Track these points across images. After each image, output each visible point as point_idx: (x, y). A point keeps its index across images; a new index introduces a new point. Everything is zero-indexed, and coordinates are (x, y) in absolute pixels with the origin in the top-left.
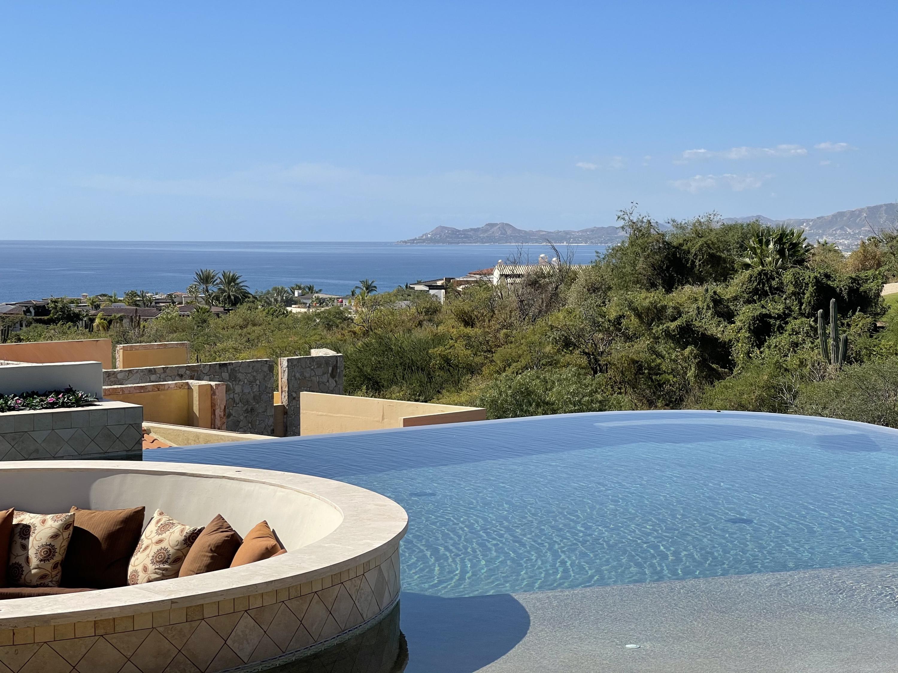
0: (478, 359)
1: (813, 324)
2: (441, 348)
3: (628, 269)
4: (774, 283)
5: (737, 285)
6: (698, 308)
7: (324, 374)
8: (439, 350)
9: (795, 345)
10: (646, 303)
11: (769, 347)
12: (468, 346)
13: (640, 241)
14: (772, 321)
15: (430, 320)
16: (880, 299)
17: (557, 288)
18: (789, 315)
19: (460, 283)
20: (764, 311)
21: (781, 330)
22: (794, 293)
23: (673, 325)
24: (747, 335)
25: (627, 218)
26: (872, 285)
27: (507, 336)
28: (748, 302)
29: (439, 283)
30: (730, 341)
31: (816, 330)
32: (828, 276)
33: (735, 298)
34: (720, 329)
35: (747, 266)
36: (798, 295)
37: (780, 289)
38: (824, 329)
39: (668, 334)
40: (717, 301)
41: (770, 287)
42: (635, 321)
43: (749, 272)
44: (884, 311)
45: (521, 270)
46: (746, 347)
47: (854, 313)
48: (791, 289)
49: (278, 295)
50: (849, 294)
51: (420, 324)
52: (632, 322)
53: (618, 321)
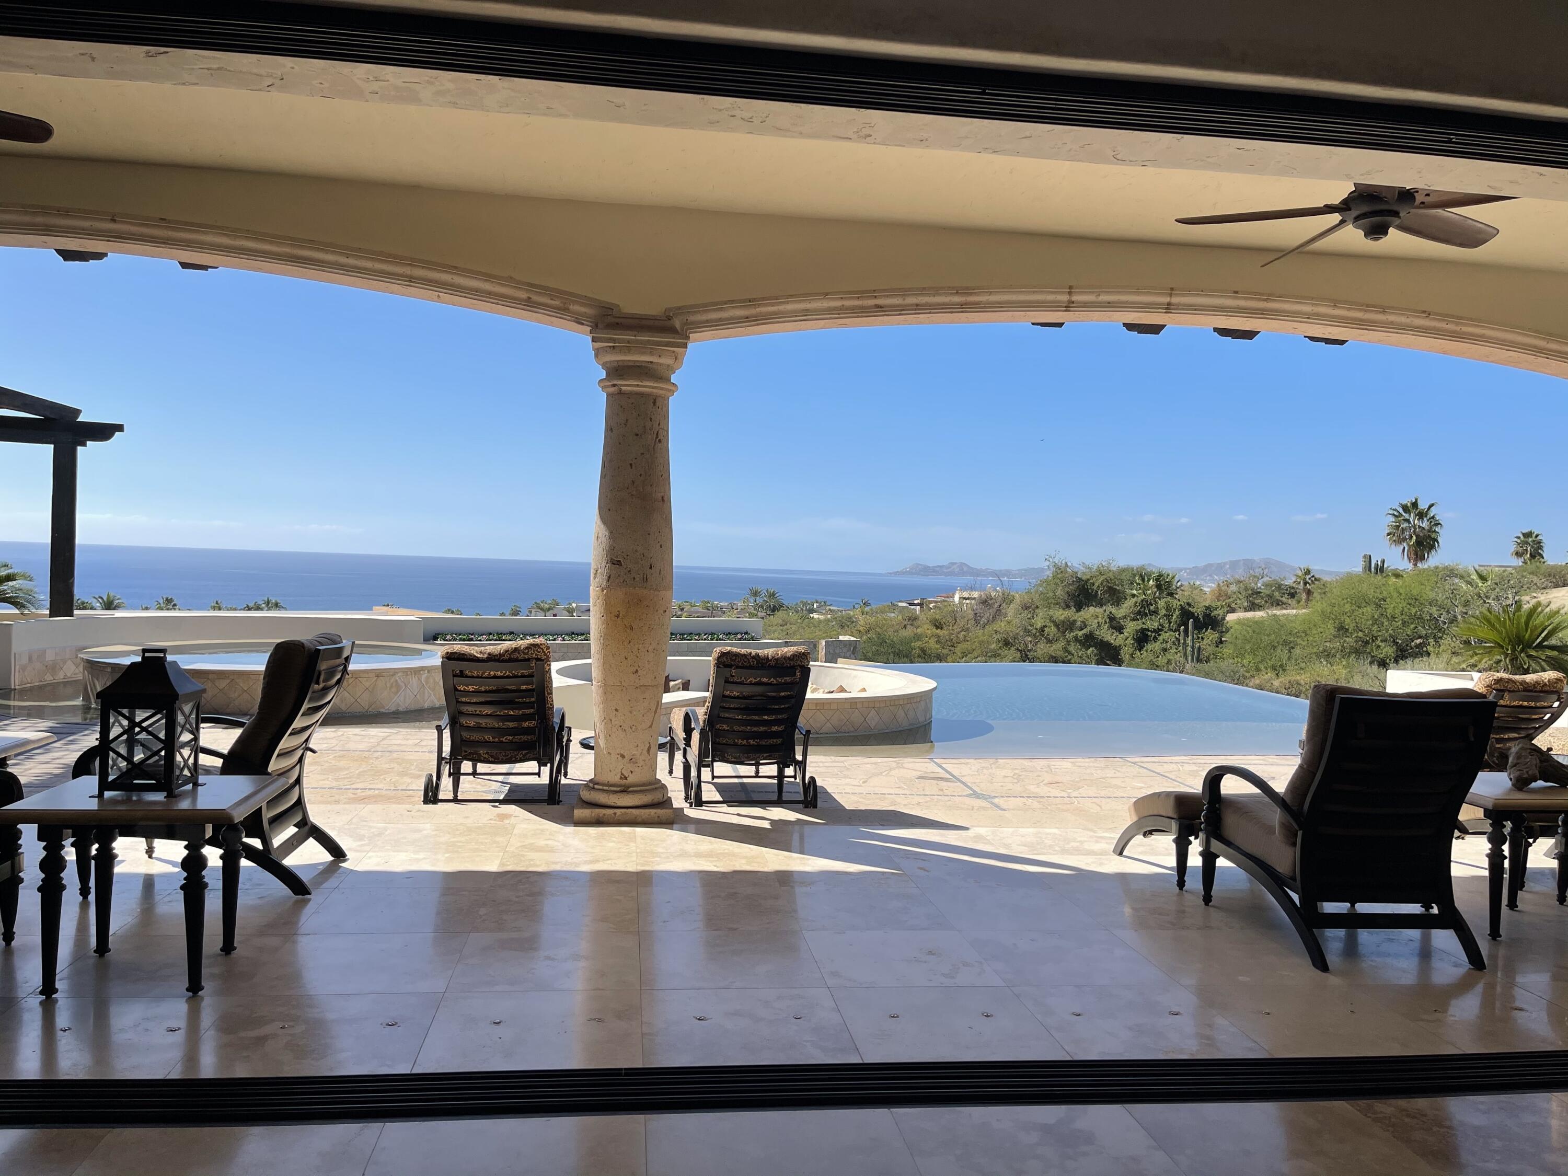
0: (945, 651)
1: (1177, 636)
2: (920, 643)
3: (1051, 594)
4: (1152, 608)
5: (1126, 608)
6: (1098, 623)
7: (848, 651)
8: (918, 644)
9: (1165, 650)
10: (1062, 618)
11: (1147, 651)
12: (938, 642)
13: (1059, 576)
14: (1149, 633)
15: (912, 625)
16: (1225, 622)
17: (1000, 606)
18: (1162, 630)
19: (931, 602)
20: (1144, 626)
21: (1155, 639)
22: (1165, 615)
23: (1080, 633)
24: (1132, 642)
25: (1051, 560)
26: (1220, 612)
27: (965, 637)
28: (1133, 620)
29: (916, 602)
30: (1120, 646)
31: (1178, 640)
32: (1189, 605)
33: (1125, 617)
34: (1113, 637)
35: (1134, 596)
36: (1168, 616)
37: (1156, 612)
38: (1185, 640)
39: (1076, 639)
40: (1112, 619)
41: (1149, 611)
42: (1054, 629)
43: (1134, 600)
44: (1228, 630)
45: (975, 594)
46: (1131, 651)
47: (1206, 631)
48: (1163, 612)
49: (803, 606)
50: (1204, 617)
51: (905, 627)
52: (1052, 630)
53: (1042, 629)
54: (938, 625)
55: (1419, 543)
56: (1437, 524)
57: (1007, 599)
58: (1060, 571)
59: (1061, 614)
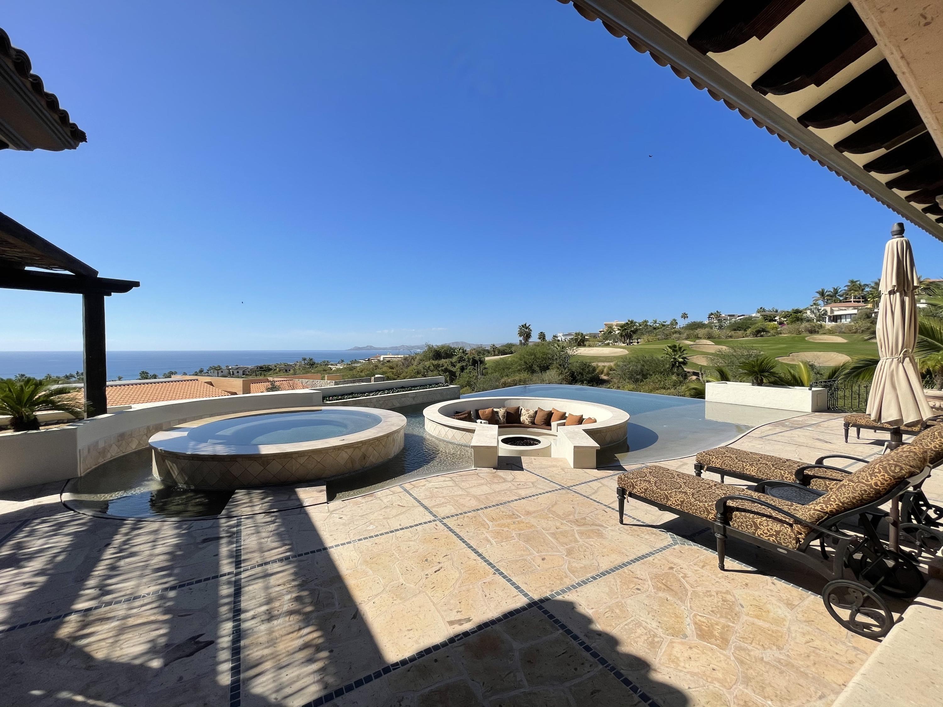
1: (473, 367)
3: (429, 356)
5: (455, 359)
6: (447, 364)
9: (470, 372)
11: (465, 373)
12: (393, 374)
14: (464, 367)
16: (484, 361)
17: (411, 360)
18: (468, 366)
20: (462, 365)
21: (467, 369)
23: (443, 368)
24: (459, 370)
25: (426, 344)
26: (482, 358)
28: (459, 362)
30: (456, 371)
31: (474, 369)
32: (473, 357)
33: (455, 362)
34: (453, 369)
35: (456, 355)
36: (469, 361)
37: (464, 360)
38: (478, 369)
39: (442, 370)
40: (452, 363)
42: (432, 367)
44: (486, 364)
45: (402, 356)
46: (459, 373)
48: (466, 360)
50: (478, 360)
52: (432, 368)
53: (429, 367)
54: (392, 368)
55: (527, 336)
56: (531, 330)
57: (414, 359)
58: (430, 348)
59: (435, 362)
